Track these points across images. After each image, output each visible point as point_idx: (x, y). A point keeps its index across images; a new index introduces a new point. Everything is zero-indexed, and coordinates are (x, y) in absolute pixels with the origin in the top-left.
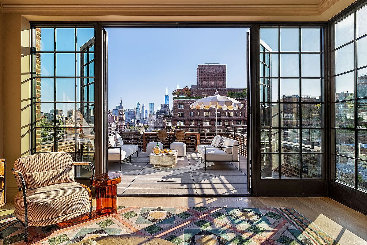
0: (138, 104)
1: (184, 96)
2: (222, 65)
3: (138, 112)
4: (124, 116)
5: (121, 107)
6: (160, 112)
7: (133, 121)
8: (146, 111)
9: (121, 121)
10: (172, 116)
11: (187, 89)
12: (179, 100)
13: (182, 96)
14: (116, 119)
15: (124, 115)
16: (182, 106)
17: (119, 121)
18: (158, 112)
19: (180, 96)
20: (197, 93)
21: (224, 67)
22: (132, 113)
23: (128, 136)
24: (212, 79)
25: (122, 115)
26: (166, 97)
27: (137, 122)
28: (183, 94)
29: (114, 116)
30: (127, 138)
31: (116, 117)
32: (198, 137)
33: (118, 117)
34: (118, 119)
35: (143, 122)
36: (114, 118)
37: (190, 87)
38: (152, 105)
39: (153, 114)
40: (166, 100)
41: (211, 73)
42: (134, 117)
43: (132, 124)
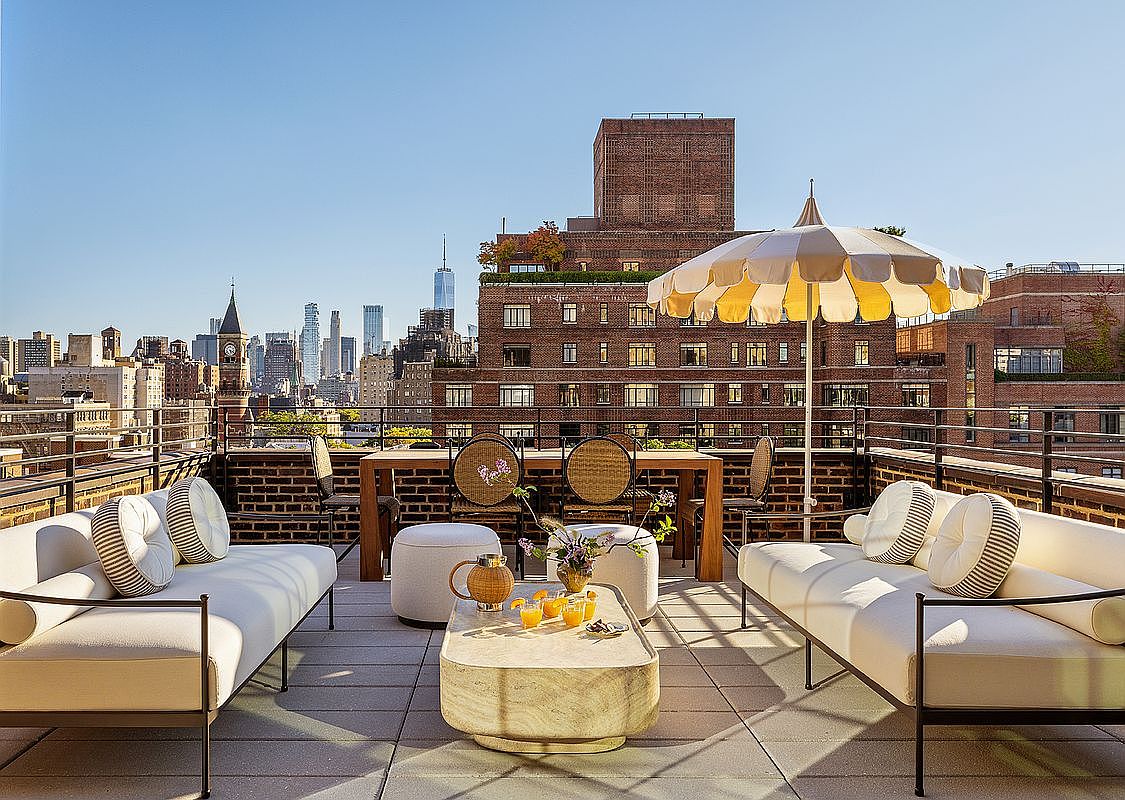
0: (312, 310)
1: (532, 269)
2: (713, 122)
3: (308, 346)
4: (246, 367)
5: (230, 325)
6: (413, 349)
7: (285, 388)
8: (349, 343)
9: (230, 386)
10: (473, 364)
11: (546, 234)
12: (508, 290)
13: (523, 269)
14: (207, 380)
15: (247, 360)
16: (518, 317)
17: (224, 388)
18: (402, 346)
19: (514, 269)
20: (595, 254)
21: (723, 130)
22: (280, 353)
23: (266, 472)
24: (664, 188)
25: (237, 359)
26: (439, 276)
27: (307, 391)
28: (529, 257)
29: (201, 367)
30: (262, 490)
31: (207, 371)
32: (714, 484)
33: (215, 370)
34: (216, 381)
35: (336, 392)
36: (201, 372)
37: (562, 227)
38: (373, 313)
39: (383, 356)
40: (438, 290)
41: (663, 159)
42: (293, 368)
43: (282, 404)
